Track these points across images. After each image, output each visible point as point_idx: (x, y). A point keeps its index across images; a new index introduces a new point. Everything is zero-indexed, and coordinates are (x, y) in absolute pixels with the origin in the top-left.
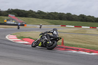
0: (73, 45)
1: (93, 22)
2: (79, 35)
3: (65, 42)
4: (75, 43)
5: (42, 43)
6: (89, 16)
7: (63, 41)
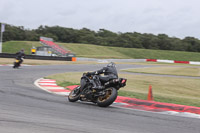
7: (151, 92)
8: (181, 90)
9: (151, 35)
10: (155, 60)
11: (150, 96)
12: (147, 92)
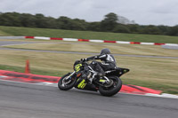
0: (45, 72)
1: (82, 30)
2: (59, 55)
3: (32, 66)
5: (87, 81)
6: (77, 20)
7: (28, 65)
8: (55, 63)
12: (24, 66)
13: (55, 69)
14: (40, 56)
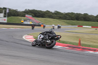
0: (90, 46)
3: (82, 42)
4: (91, 44)
7: (80, 42)
8: (95, 41)
9: (80, 14)
10: (82, 26)
11: (80, 44)
12: (78, 42)
13: (95, 44)
14: (86, 36)
